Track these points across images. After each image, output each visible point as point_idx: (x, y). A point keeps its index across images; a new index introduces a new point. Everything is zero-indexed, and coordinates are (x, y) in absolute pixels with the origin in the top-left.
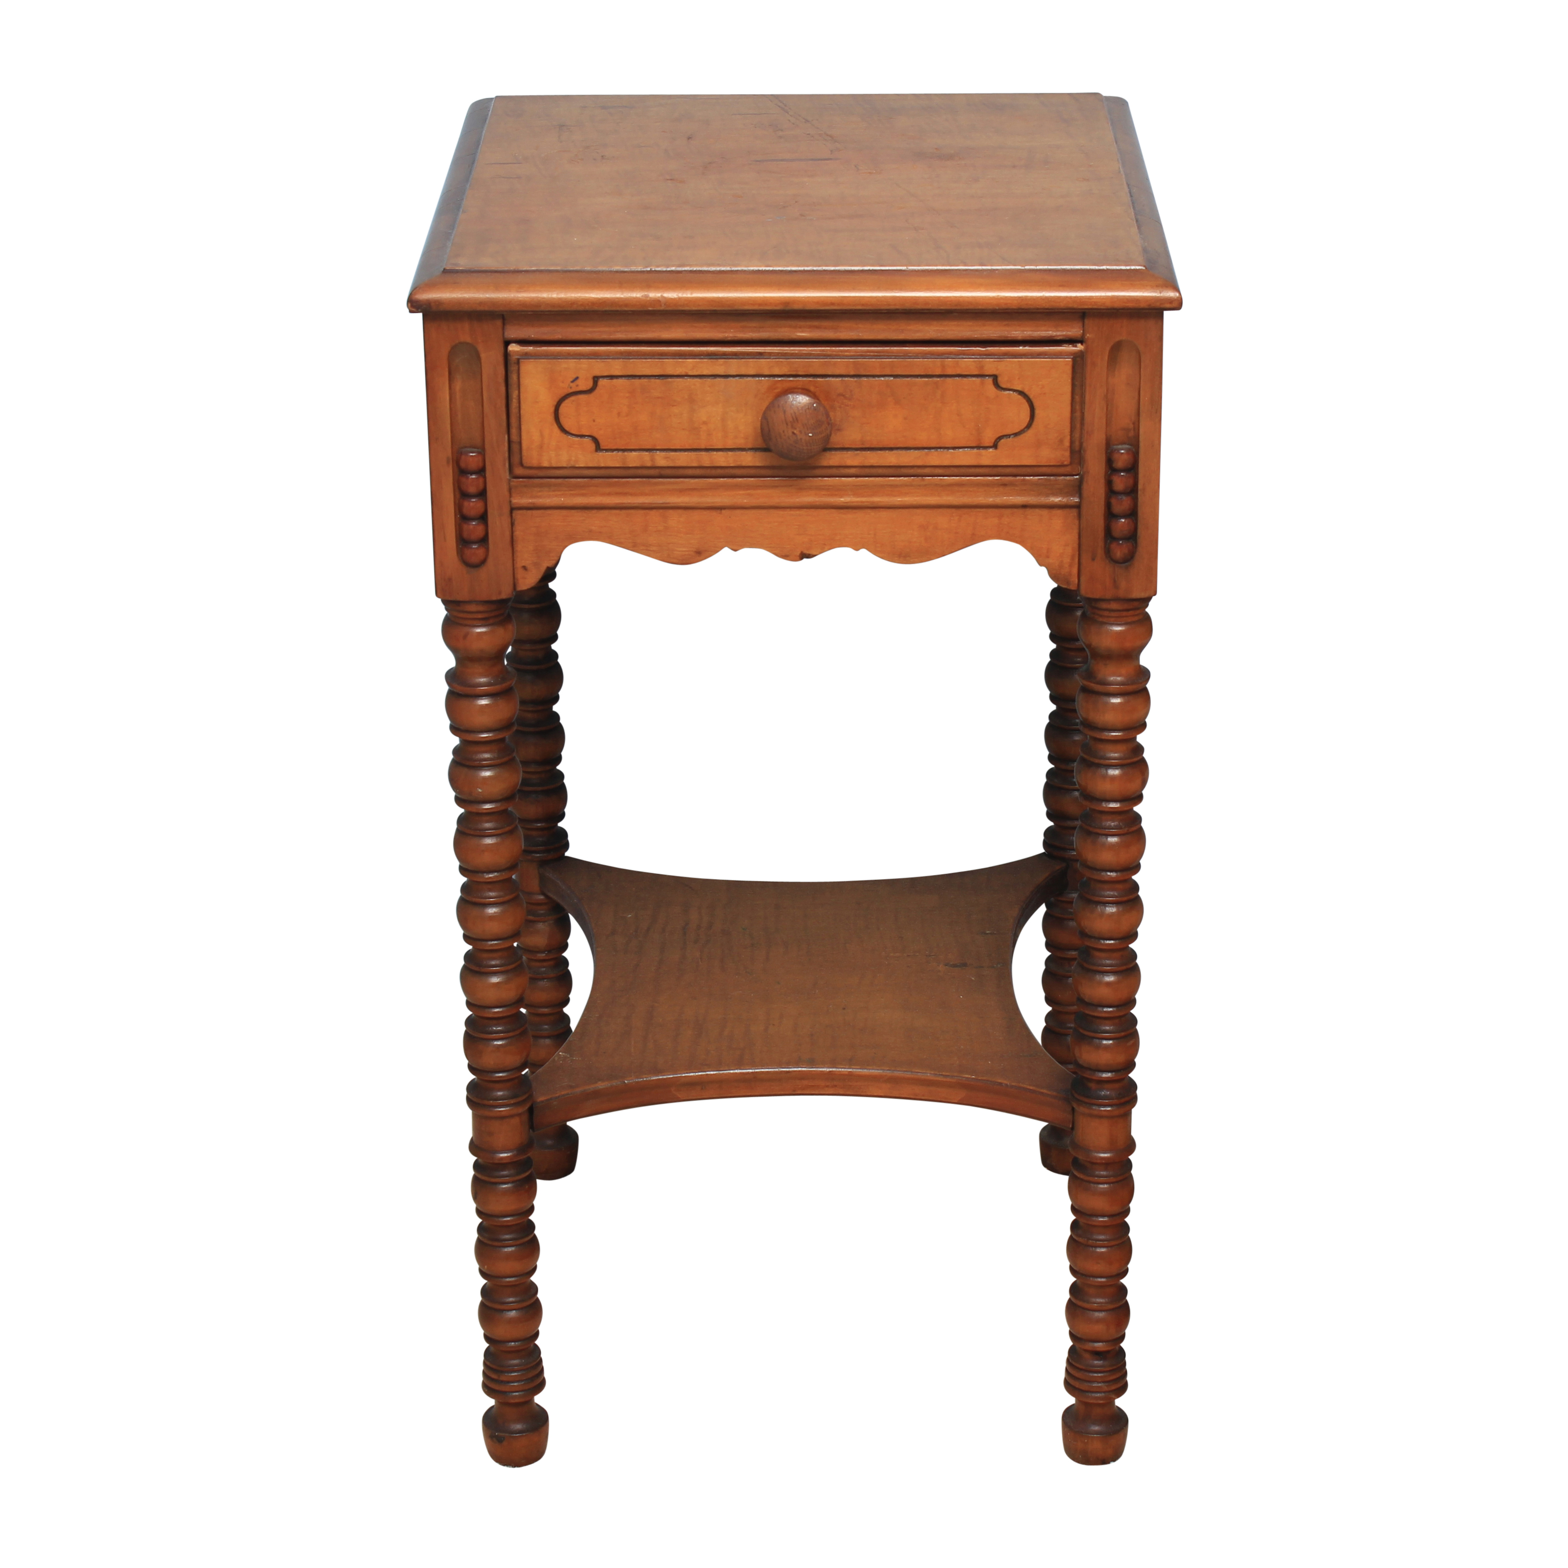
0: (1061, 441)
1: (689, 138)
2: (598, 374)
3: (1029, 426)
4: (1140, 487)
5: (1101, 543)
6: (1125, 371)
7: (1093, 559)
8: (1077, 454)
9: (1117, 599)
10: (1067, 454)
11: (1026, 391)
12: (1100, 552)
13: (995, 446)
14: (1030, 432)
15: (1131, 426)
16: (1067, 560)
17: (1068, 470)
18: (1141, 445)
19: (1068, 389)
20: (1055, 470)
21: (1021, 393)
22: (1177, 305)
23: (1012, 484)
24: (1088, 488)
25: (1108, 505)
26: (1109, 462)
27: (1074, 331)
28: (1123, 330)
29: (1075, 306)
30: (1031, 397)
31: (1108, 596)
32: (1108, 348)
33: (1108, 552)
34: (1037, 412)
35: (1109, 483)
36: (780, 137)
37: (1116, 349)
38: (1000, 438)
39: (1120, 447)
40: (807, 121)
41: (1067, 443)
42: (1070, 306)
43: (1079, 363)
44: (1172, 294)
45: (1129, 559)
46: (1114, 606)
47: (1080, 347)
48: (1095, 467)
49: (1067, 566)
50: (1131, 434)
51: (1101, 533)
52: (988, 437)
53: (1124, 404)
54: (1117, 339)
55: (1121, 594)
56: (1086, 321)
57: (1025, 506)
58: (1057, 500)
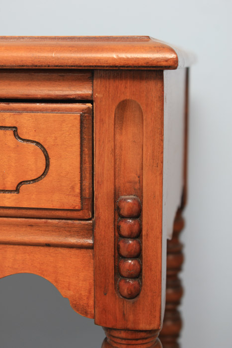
0: (73, 188)
3: (45, 173)
4: (144, 233)
5: (112, 281)
7: (105, 294)
8: (89, 200)
9: (127, 330)
10: (78, 199)
11: (41, 142)
12: (111, 288)
13: (17, 190)
14: (45, 180)
15: (137, 179)
16: (84, 293)
17: (79, 214)
18: (144, 195)
19: (77, 141)
20: (69, 214)
21: (38, 143)
23: (37, 225)
24: (100, 230)
25: (117, 248)
26: (117, 209)
27: (84, 90)
28: (127, 89)
30: (46, 147)
31: (119, 326)
32: (114, 107)
33: (118, 289)
34: (52, 161)
35: (117, 228)
37: (123, 106)
38: (21, 183)
39: (128, 197)
41: (78, 190)
43: (86, 117)
45: (134, 295)
46: (123, 334)
47: (89, 105)
48: (105, 212)
49: (85, 298)
50: (137, 186)
51: (112, 273)
52: (11, 183)
53: (131, 158)
54: (122, 99)
55: (130, 325)
56: (95, 82)
57: (48, 245)
58: (73, 240)
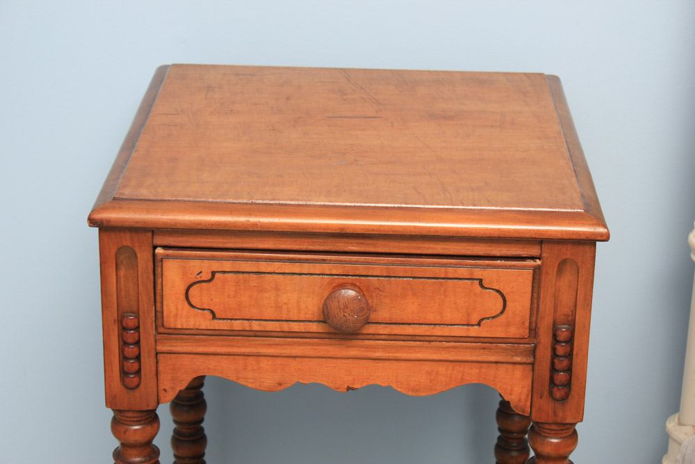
0: (523, 323)
1: (288, 99)
2: (215, 270)
3: (502, 312)
4: (574, 353)
5: (547, 388)
6: (567, 278)
7: (541, 398)
8: (534, 331)
9: (556, 423)
10: (527, 331)
11: (501, 290)
12: (546, 393)
13: (479, 324)
14: (503, 316)
15: (570, 313)
16: (523, 397)
17: (527, 341)
18: (577, 326)
19: (529, 289)
20: (518, 341)
21: (498, 291)
22: (606, 238)
23: (489, 348)
24: (539, 353)
25: (553, 364)
26: (555, 336)
27: (534, 251)
28: (568, 252)
29: (537, 236)
30: (504, 293)
31: (550, 420)
32: (557, 264)
33: (551, 394)
34: (508, 303)
35: (554, 350)
36: (345, 100)
37: (563, 263)
38: (482, 319)
39: (562, 326)
40: (362, 88)
41: (527, 324)
42: (534, 236)
43: (537, 272)
44: (601, 230)
45: (564, 399)
46: (554, 427)
47: (538, 262)
48: (545, 339)
49: (523, 400)
50: (570, 318)
51: (547, 382)
52: (475, 319)
53: (566, 299)
54: (564, 258)
55: (559, 420)
56: (543, 246)
57: (497, 362)
58: (518, 359)
